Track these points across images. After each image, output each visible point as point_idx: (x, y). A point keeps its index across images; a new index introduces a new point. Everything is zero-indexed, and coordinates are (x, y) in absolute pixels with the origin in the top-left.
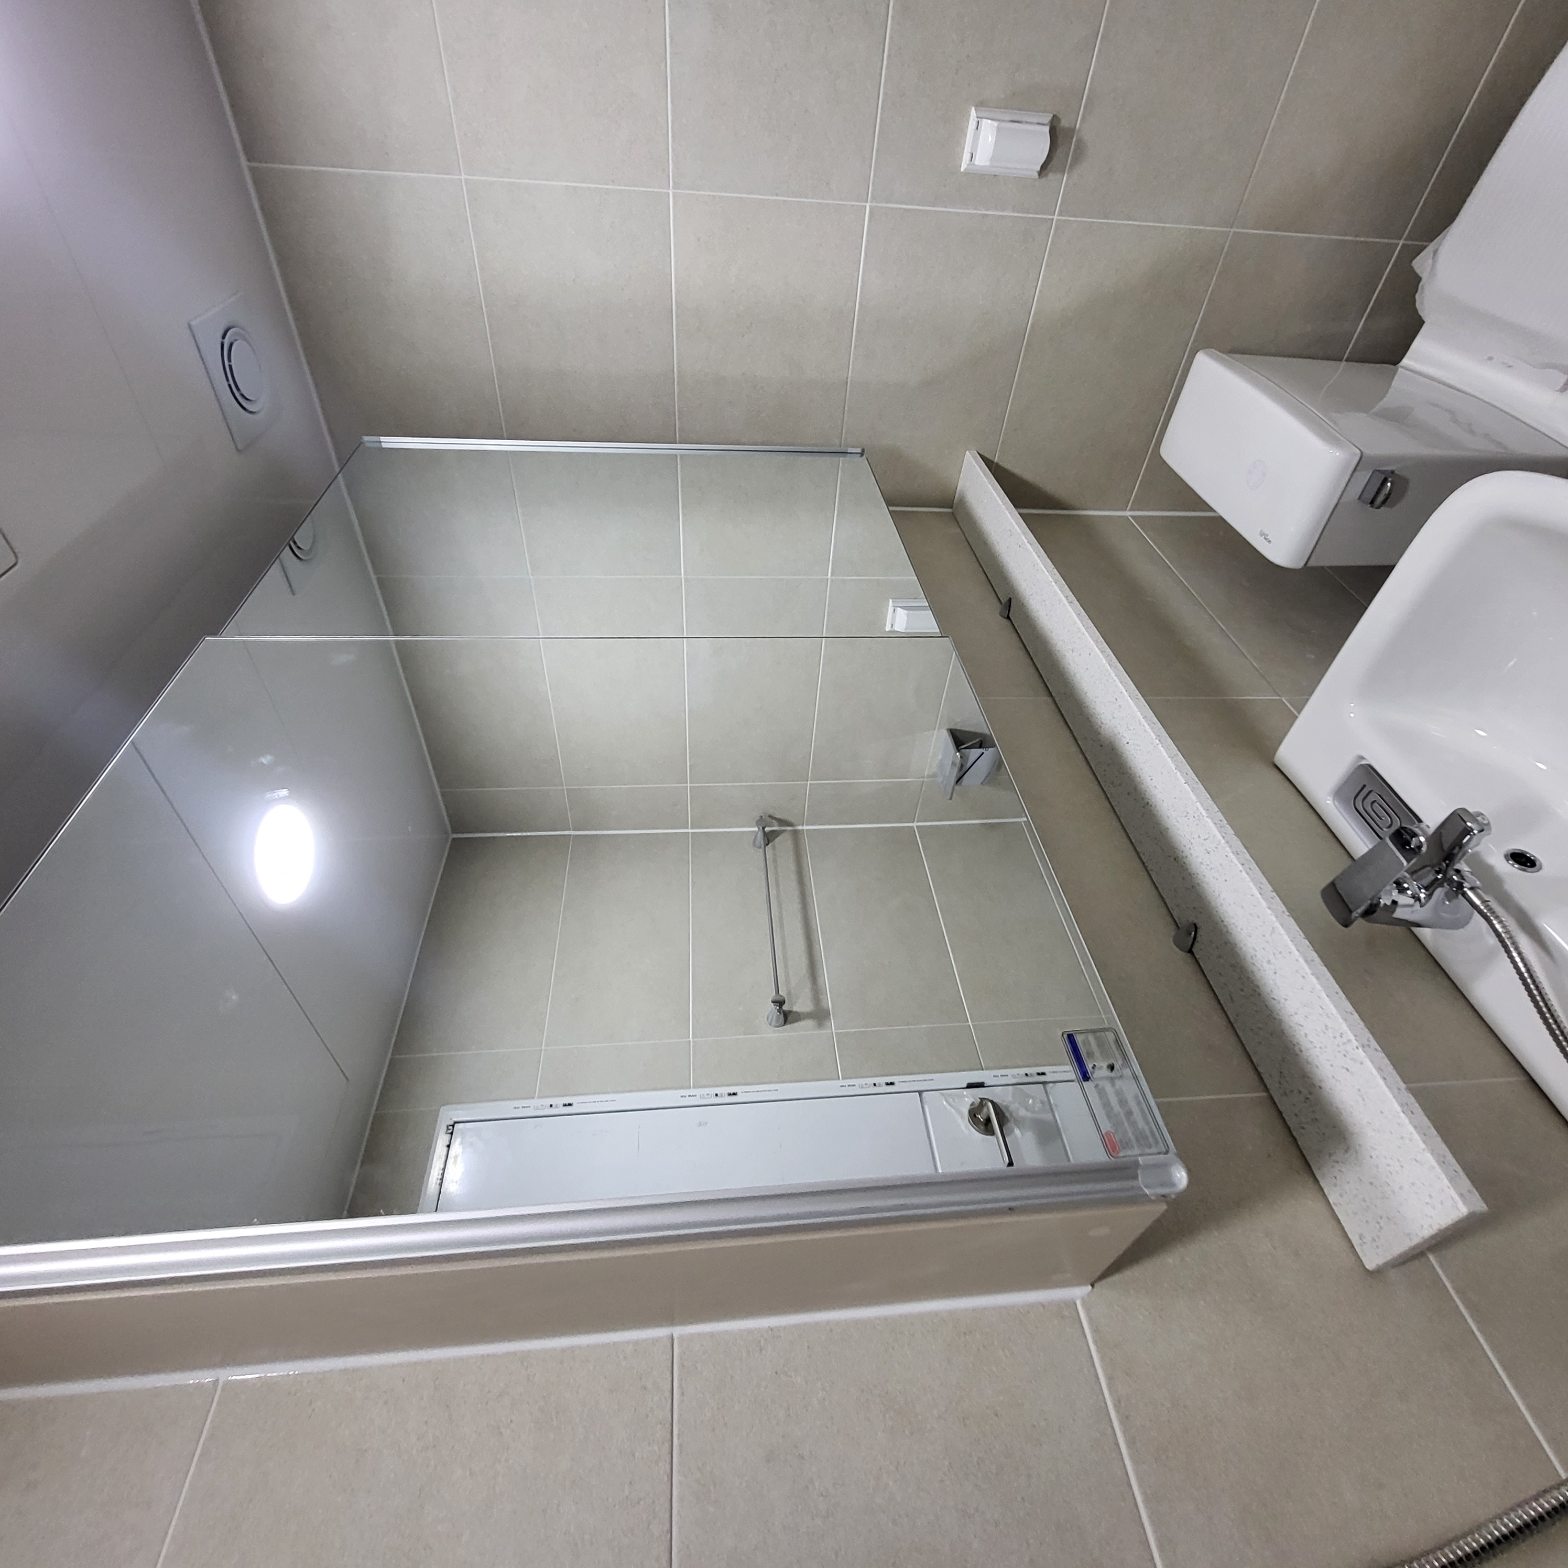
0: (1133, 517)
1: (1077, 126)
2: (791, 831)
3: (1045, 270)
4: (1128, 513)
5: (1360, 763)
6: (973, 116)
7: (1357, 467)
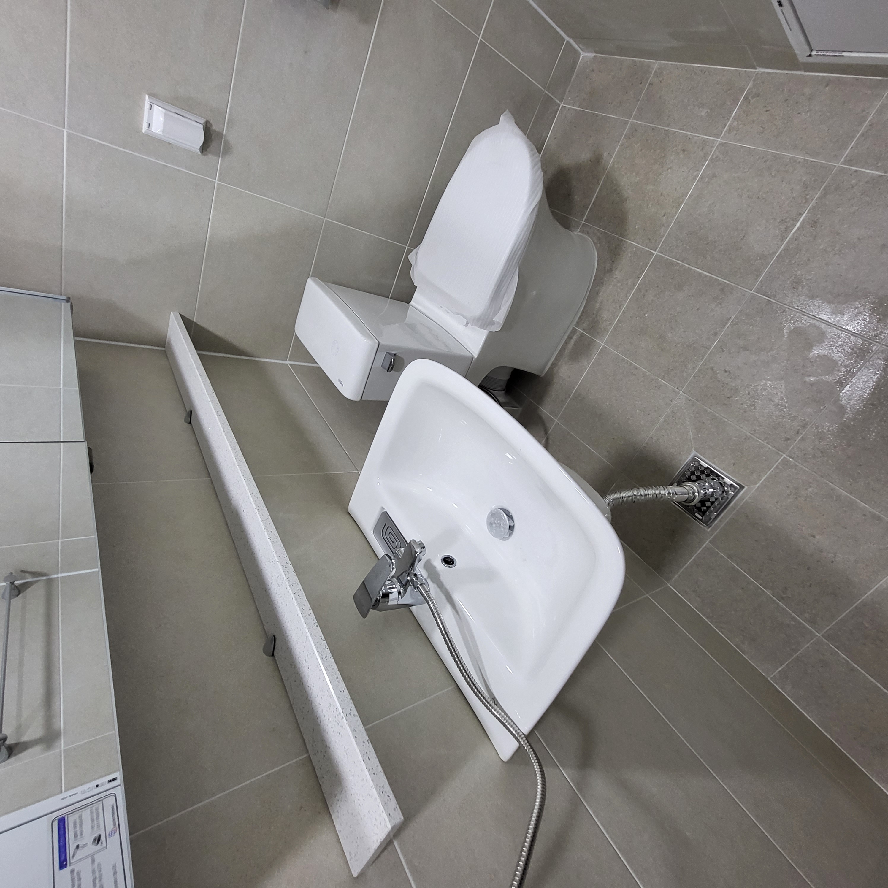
0: (290, 365)
2: (45, 580)
3: (213, 211)
4: (288, 362)
5: (382, 511)
6: (147, 100)
7: (378, 349)
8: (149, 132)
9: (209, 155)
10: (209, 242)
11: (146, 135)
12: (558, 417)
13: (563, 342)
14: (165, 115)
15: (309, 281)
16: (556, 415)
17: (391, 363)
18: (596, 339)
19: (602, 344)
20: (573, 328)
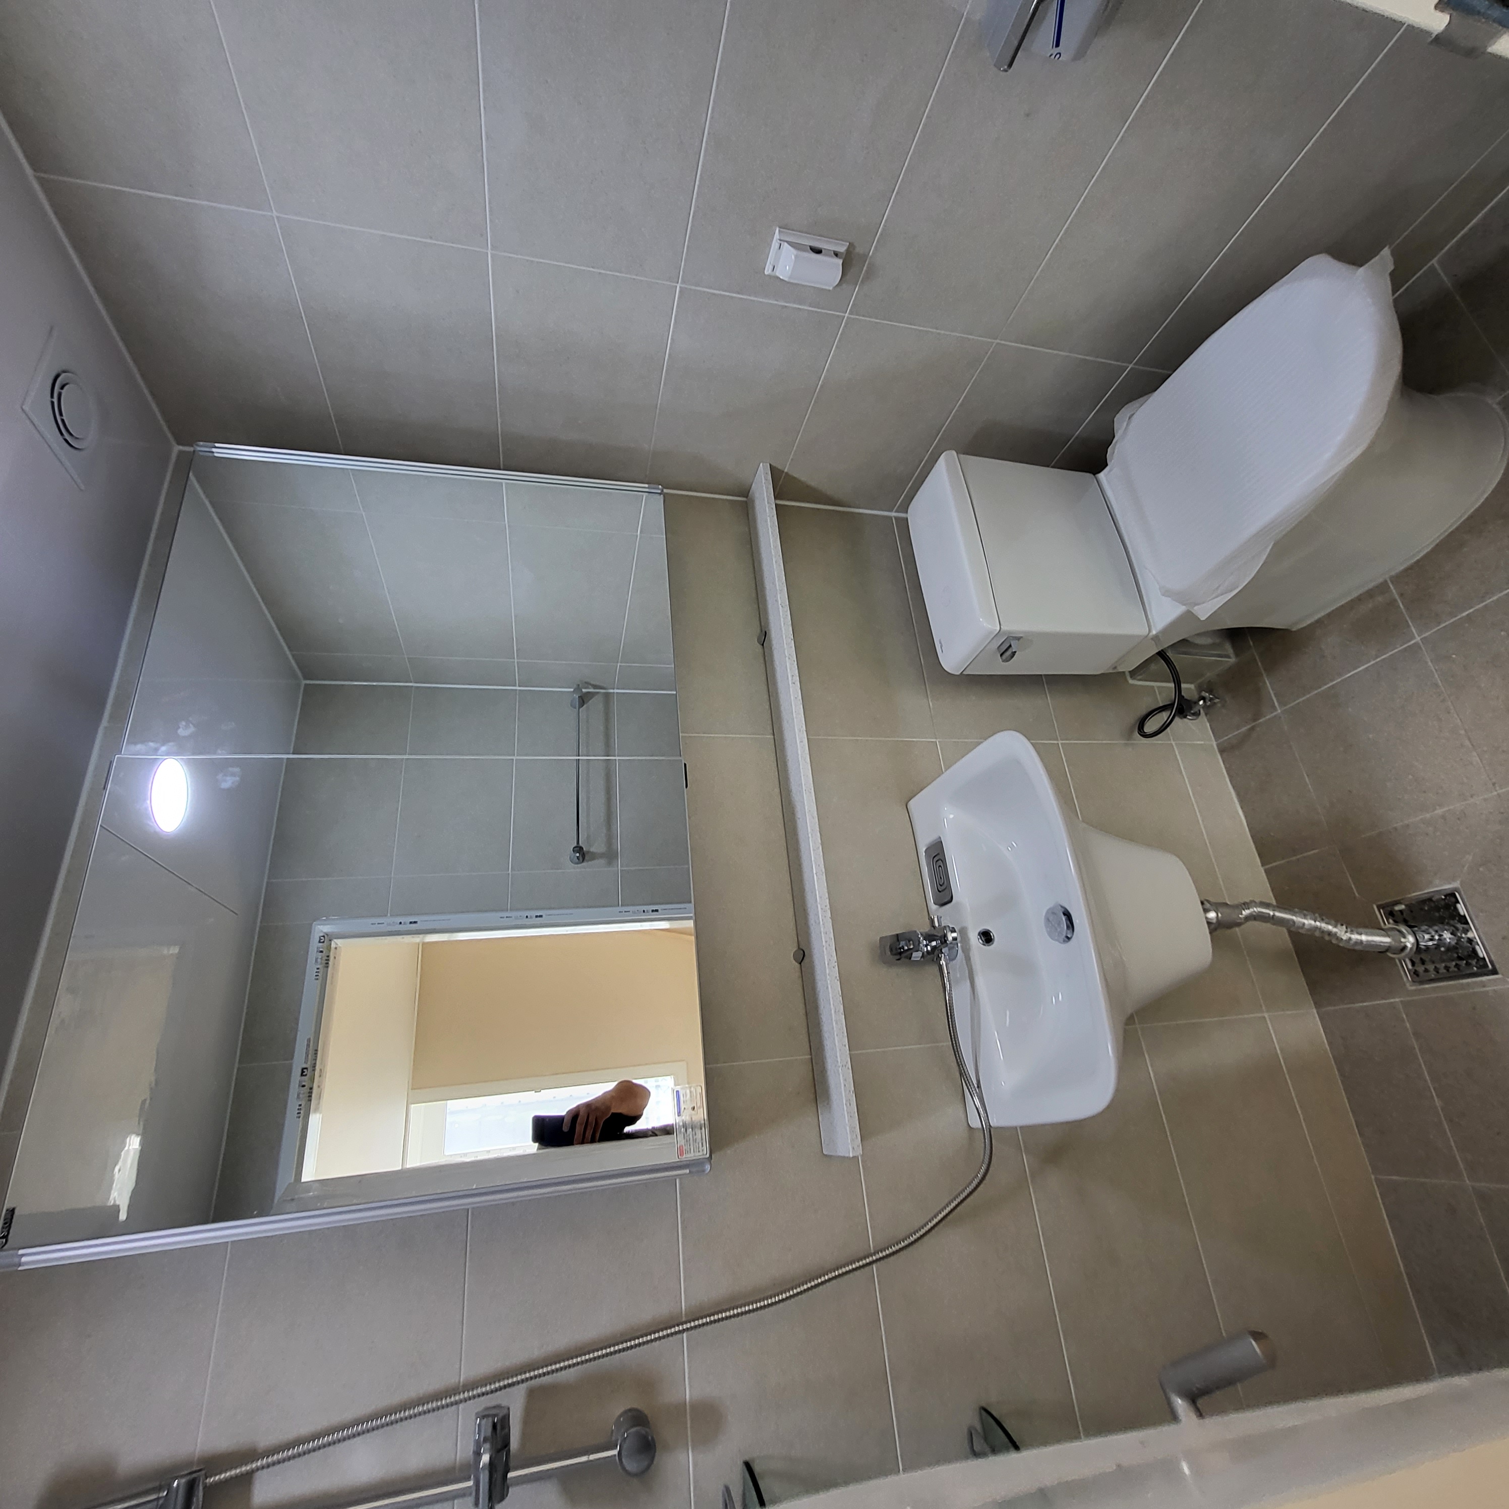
0: (896, 518)
1: (870, 254)
2: (603, 693)
3: (835, 351)
4: (893, 514)
5: (939, 840)
6: (777, 236)
7: (997, 634)
8: (773, 274)
9: (844, 286)
10: (822, 386)
11: (769, 276)
12: (1285, 708)
13: (1355, 595)
14: (796, 257)
15: (942, 461)
16: (1282, 704)
17: (1010, 646)
18: (1412, 623)
19: (1418, 639)
20: (1386, 581)
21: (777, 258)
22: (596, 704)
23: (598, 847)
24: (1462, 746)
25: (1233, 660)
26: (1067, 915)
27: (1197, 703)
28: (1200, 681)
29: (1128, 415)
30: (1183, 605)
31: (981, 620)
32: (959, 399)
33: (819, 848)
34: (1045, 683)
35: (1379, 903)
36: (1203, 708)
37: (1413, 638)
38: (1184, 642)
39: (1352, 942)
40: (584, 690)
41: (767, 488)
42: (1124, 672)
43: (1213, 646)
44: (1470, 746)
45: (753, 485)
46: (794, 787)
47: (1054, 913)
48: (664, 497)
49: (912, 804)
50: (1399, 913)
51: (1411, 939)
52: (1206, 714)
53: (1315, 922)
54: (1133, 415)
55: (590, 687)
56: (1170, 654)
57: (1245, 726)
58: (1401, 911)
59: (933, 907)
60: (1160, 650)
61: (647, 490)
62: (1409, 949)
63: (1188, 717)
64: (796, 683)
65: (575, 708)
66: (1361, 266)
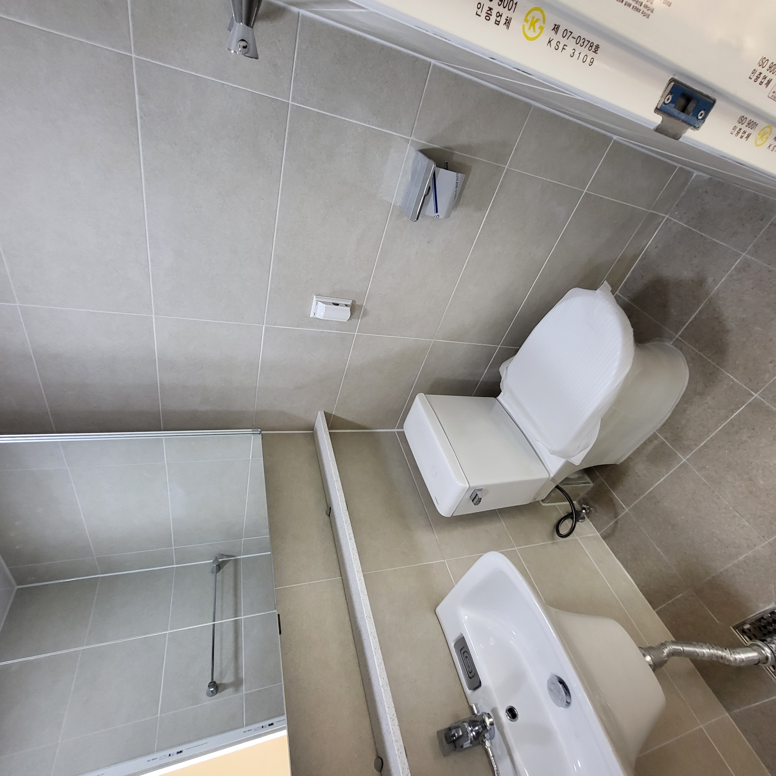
0: (397, 432)
1: (364, 304)
2: (234, 559)
3: (352, 351)
4: (395, 430)
5: (462, 636)
6: (315, 299)
7: (468, 489)
8: (314, 317)
9: (352, 320)
10: (348, 369)
11: (312, 318)
12: (630, 508)
13: (642, 442)
14: (326, 308)
15: (417, 398)
16: (628, 505)
17: (477, 495)
18: (678, 452)
19: (684, 460)
20: (655, 433)
21: (316, 309)
22: (228, 569)
23: (228, 679)
24: (735, 516)
25: (592, 485)
26: (561, 682)
27: (581, 512)
28: (578, 499)
29: (506, 367)
30: (564, 458)
31: (457, 482)
32: (420, 369)
33: (381, 663)
34: (498, 513)
35: (733, 625)
36: (585, 514)
37: (682, 460)
38: (567, 479)
39: (738, 661)
40: (220, 560)
41: (324, 424)
42: (538, 501)
43: (579, 478)
44: (740, 516)
45: (316, 424)
46: (359, 615)
47: (553, 683)
48: (262, 435)
49: (438, 610)
50: (748, 630)
51: (767, 649)
52: (588, 517)
53: (709, 650)
54: (507, 367)
55: (225, 557)
56: (563, 487)
57: (612, 521)
58: (749, 629)
59: (468, 692)
60: (556, 485)
61: (251, 432)
62: (770, 658)
63: (580, 521)
64: (352, 539)
65: (213, 573)
66: (596, 290)
